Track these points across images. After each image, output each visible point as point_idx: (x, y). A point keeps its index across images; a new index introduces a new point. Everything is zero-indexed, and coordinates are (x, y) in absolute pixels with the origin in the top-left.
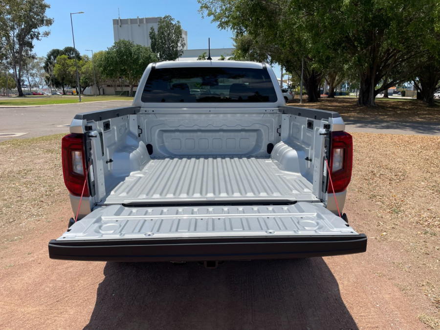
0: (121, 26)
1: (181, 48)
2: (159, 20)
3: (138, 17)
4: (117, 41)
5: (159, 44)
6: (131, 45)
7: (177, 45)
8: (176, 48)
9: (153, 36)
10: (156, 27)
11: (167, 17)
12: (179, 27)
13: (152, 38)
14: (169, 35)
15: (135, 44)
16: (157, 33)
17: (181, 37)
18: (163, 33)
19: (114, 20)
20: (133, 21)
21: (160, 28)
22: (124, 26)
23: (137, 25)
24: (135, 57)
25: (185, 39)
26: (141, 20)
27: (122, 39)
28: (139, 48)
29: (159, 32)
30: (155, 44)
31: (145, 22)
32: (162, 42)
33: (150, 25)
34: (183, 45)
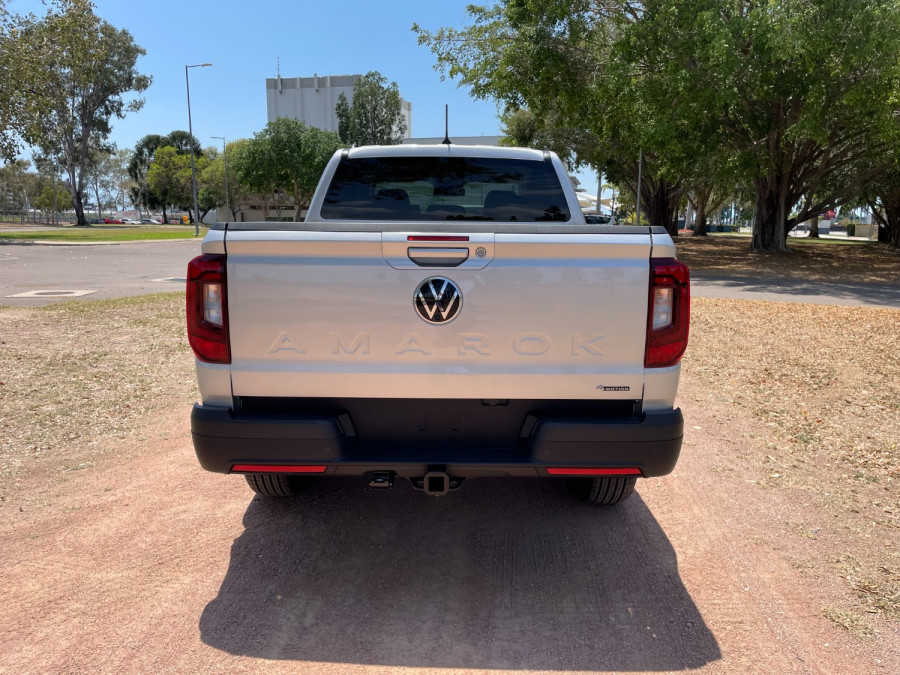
0: (281, 92)
1: (399, 134)
2: (356, 81)
3: (315, 75)
4: (274, 121)
5: (355, 126)
6: (299, 128)
7: (390, 128)
8: (389, 134)
9: (344, 111)
10: (350, 95)
11: (373, 75)
12: (395, 95)
13: (340, 116)
14: (375, 109)
15: (307, 126)
16: (350, 105)
17: (398, 114)
18: (363, 106)
19: (268, 81)
20: (305, 83)
21: (357, 98)
22: (289, 92)
23: (314, 90)
24: (307, 152)
25: (406, 118)
26: (322, 82)
27: (283, 117)
28: (315, 132)
29: (354, 103)
30: (347, 127)
31: (328, 84)
32: (361, 124)
33: (339, 91)
34: (402, 130)
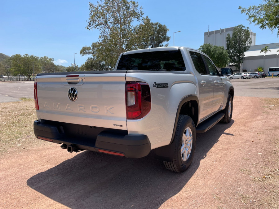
0: (209, 36)
1: (249, 44)
2: (234, 29)
3: (220, 29)
5: (232, 44)
6: (210, 46)
7: (246, 43)
8: (245, 45)
9: (229, 39)
10: (231, 33)
11: (240, 26)
12: (248, 31)
13: (227, 41)
14: (240, 37)
15: (213, 46)
16: (231, 36)
17: (249, 38)
18: (235, 37)
19: (205, 33)
20: (217, 32)
21: (234, 34)
22: (211, 35)
23: (219, 34)
24: (212, 54)
25: (253, 40)
26: (222, 31)
27: (208, 44)
28: (216, 47)
29: (233, 36)
30: (230, 44)
31: (225, 31)
32: (234, 43)
33: (228, 33)
34: (250, 43)
